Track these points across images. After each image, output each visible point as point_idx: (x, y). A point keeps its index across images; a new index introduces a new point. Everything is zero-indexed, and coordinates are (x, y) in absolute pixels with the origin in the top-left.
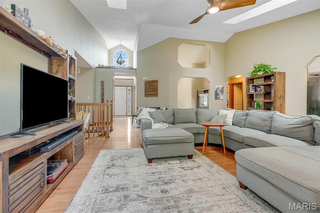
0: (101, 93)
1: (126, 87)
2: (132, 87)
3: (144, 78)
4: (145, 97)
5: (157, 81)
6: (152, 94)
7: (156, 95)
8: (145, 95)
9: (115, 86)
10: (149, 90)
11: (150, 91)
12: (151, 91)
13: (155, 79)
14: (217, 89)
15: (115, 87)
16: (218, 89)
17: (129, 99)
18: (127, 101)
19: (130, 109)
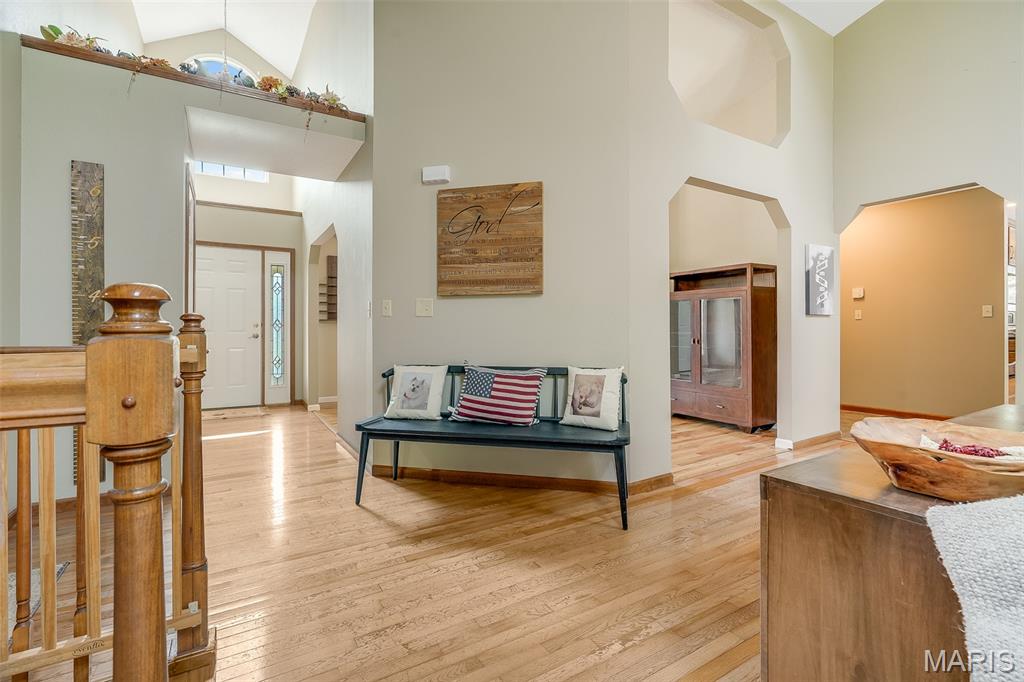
0: (75, 263)
1: (259, 253)
2: (292, 252)
3: (431, 173)
4: (442, 295)
5: (534, 194)
6: (498, 275)
7: (532, 285)
8: (440, 282)
9: (197, 243)
10: (474, 252)
11: (481, 254)
12: (487, 260)
13: (523, 177)
14: (815, 260)
15: (198, 248)
16: (819, 263)
17: (277, 315)
18: (263, 325)
19: (283, 370)
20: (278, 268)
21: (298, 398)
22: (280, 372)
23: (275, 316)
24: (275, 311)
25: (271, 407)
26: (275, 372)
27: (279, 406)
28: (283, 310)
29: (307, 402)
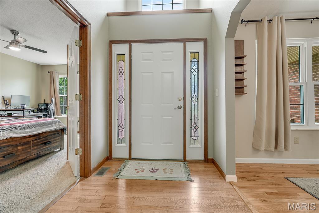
2: (205, 41)
18: (185, 99)
19: (198, 134)
20: (195, 54)
21: (210, 156)
22: (196, 135)
23: (193, 91)
24: (193, 88)
25: (191, 162)
26: (193, 135)
27: (197, 162)
28: (198, 87)
29: (225, 173)
